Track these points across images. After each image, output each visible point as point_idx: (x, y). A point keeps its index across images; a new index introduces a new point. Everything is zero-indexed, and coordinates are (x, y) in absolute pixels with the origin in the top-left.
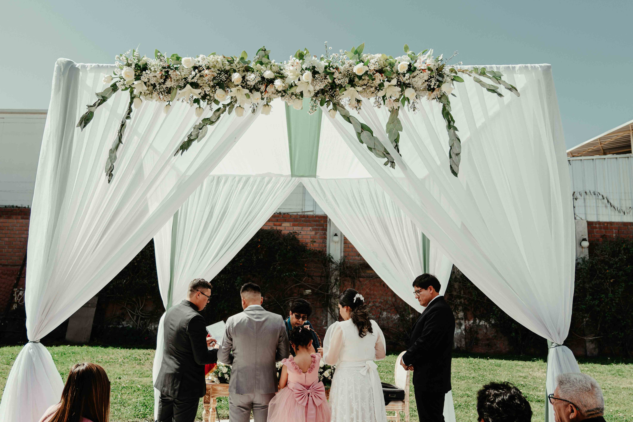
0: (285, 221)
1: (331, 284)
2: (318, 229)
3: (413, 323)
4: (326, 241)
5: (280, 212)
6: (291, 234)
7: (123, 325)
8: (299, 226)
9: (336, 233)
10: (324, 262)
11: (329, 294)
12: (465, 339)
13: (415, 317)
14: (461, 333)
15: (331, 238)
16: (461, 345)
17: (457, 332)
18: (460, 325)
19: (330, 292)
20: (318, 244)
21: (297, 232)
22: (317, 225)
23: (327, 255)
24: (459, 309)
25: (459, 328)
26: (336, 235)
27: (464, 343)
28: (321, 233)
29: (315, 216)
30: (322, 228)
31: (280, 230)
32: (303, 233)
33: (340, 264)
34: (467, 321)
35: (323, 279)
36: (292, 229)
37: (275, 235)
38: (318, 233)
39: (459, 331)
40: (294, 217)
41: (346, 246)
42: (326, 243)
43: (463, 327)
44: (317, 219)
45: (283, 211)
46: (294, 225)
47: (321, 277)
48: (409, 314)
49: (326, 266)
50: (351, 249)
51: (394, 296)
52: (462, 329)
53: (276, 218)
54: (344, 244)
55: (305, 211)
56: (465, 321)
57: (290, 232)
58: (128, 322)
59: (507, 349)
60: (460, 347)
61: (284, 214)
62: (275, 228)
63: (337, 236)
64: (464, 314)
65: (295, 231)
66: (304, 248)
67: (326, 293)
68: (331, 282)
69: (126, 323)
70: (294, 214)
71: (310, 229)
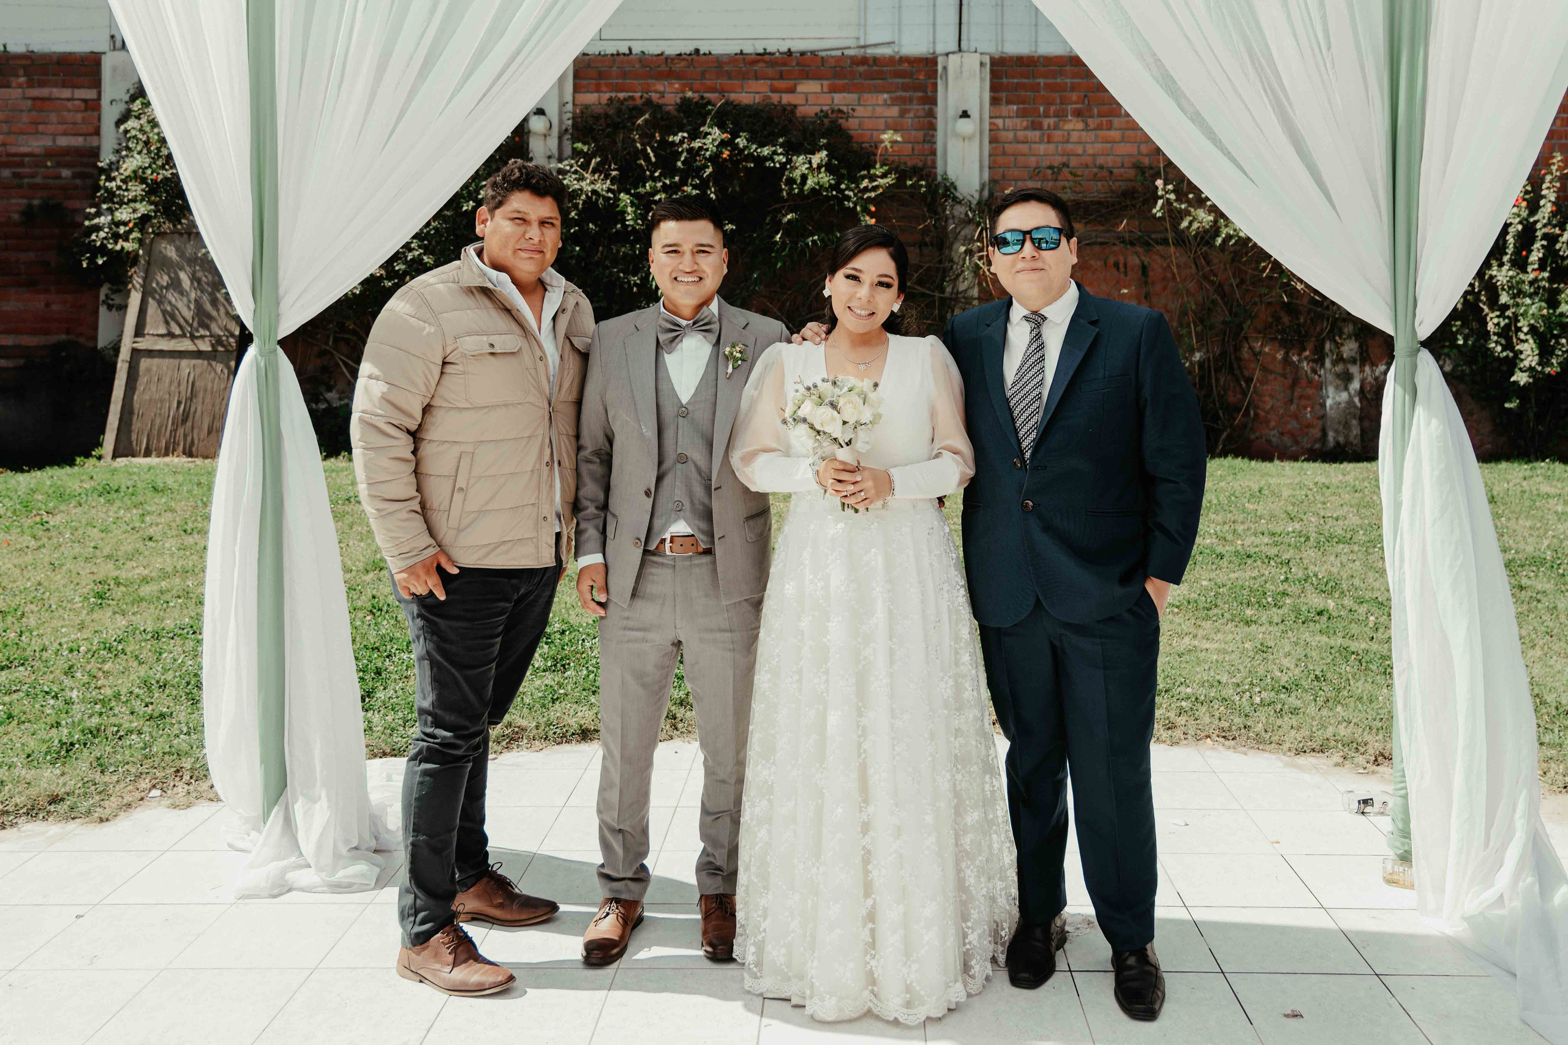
0: (807, 76)
1: (952, 267)
2: (910, 100)
3: (1202, 378)
4: (933, 136)
5: (789, 50)
6: (826, 116)
7: (328, 402)
8: (849, 92)
9: (965, 109)
10: (929, 200)
11: (947, 295)
12: (1361, 419)
13: (1209, 359)
14: (1350, 402)
15: (949, 127)
16: (1347, 437)
17: (1338, 399)
18: (1347, 378)
19: (949, 290)
20: (910, 145)
21: (844, 109)
22: (905, 88)
23: (939, 178)
24: (1346, 330)
25: (1342, 387)
26: (965, 115)
27: (1356, 431)
28: (917, 110)
29: (897, 57)
30: (920, 94)
31: (790, 105)
32: (860, 111)
33: (979, 203)
34: (1367, 369)
35: (926, 251)
36: (830, 103)
37: (776, 120)
38: (908, 111)
39: (1344, 396)
40: (833, 64)
41: (995, 148)
42: (935, 143)
43: (1355, 385)
44: (905, 66)
45: (798, 46)
46: (833, 90)
47: (920, 247)
48: (1192, 351)
49: (936, 213)
50: (1012, 158)
51: (1146, 298)
52: (1352, 392)
53: (778, 68)
54: (990, 142)
55: (869, 42)
56: (1362, 365)
57: (822, 111)
58: (343, 392)
59: (1489, 446)
60: (1346, 442)
61: (803, 54)
62: (775, 98)
63: (968, 116)
64: (1360, 347)
65: (836, 108)
66: (869, 157)
67: (937, 294)
68: (951, 260)
69: (337, 396)
70: (834, 53)
71: (885, 101)
